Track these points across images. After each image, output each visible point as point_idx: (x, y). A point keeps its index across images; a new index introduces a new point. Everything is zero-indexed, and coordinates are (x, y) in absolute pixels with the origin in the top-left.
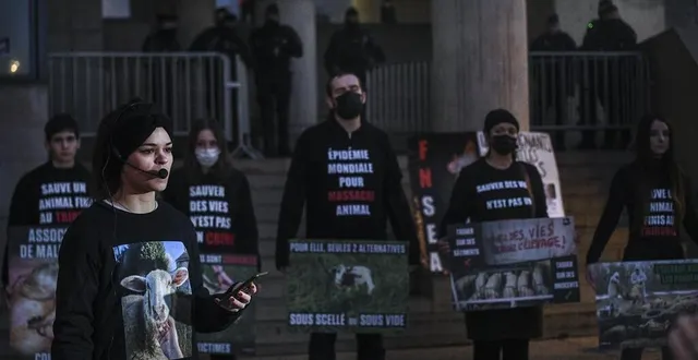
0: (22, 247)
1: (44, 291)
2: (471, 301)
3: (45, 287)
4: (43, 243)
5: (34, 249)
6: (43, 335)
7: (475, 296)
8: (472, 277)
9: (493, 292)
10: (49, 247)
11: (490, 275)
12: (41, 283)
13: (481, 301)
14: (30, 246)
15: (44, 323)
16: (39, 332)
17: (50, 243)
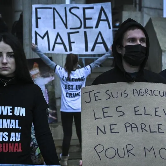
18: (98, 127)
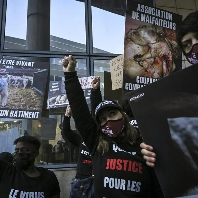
0: (133, 12)
1: (143, 40)
2: (53, 105)
3: (144, 38)
4: (144, 13)
5: (140, 15)
6: (142, 66)
7: (55, 103)
8: (55, 97)
9: (62, 101)
10: (148, 16)
11: (62, 96)
12: (142, 36)
13: (57, 105)
14: (138, 13)
15: (143, 59)
16: (139, 64)
17: (148, 14)
18: (116, 74)
